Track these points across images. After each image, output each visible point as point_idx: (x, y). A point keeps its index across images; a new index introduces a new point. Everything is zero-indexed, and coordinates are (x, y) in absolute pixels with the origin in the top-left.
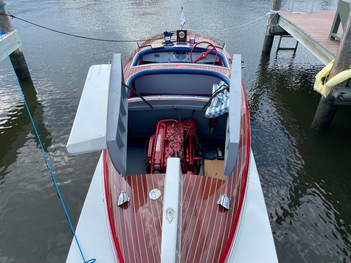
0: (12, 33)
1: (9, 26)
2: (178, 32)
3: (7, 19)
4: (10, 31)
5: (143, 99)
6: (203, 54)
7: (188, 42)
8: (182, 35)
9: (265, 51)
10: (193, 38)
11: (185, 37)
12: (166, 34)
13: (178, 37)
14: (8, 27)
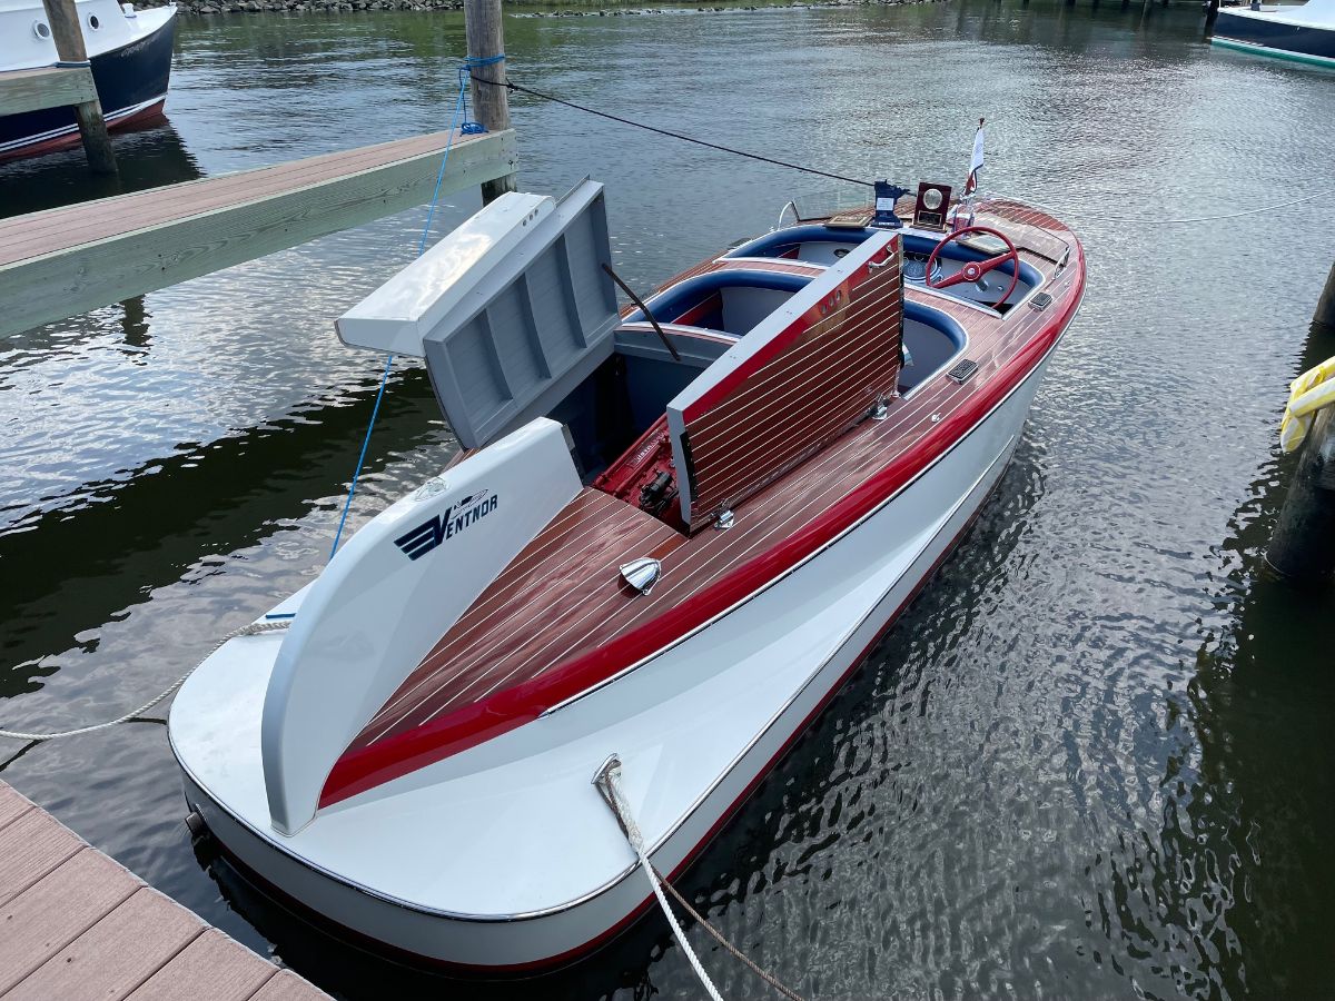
0: (497, 134)
1: (498, 114)
2: (924, 187)
3: (496, 97)
4: (497, 128)
5: (656, 327)
6: (970, 267)
7: (949, 225)
8: (933, 199)
9: (1322, 320)
10: (968, 216)
11: (944, 208)
12: (883, 189)
13: (920, 205)
14: (495, 118)
